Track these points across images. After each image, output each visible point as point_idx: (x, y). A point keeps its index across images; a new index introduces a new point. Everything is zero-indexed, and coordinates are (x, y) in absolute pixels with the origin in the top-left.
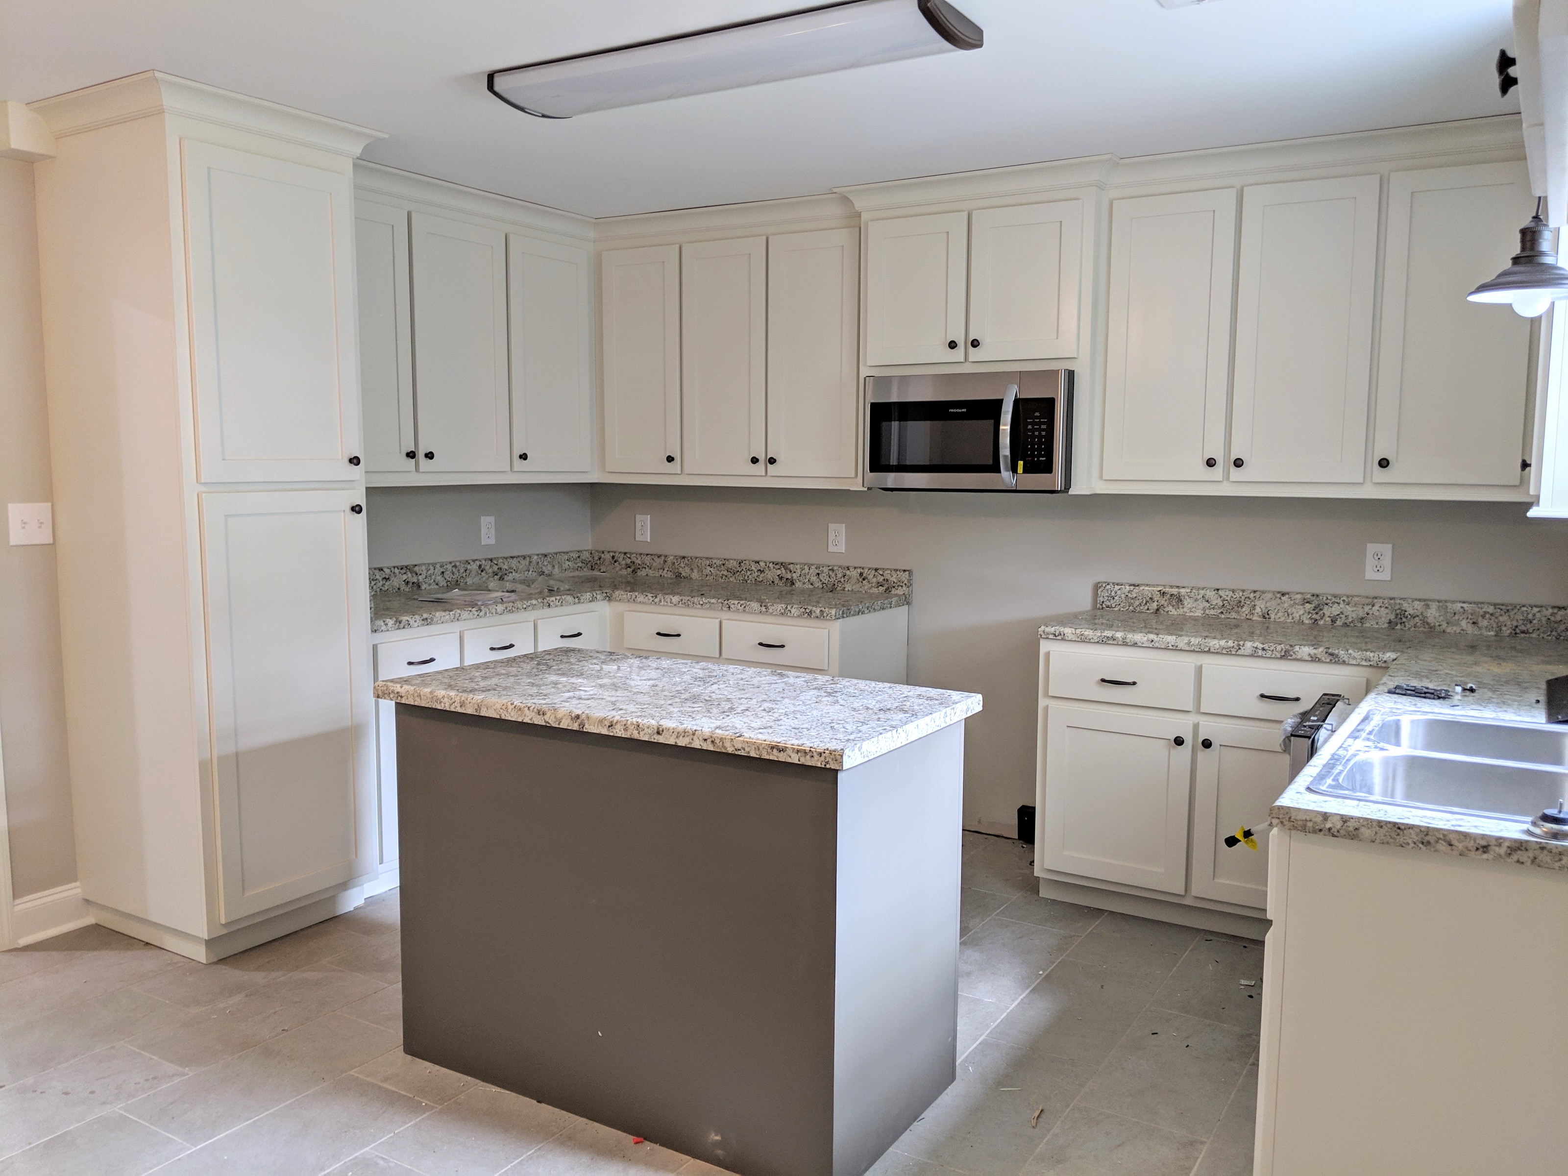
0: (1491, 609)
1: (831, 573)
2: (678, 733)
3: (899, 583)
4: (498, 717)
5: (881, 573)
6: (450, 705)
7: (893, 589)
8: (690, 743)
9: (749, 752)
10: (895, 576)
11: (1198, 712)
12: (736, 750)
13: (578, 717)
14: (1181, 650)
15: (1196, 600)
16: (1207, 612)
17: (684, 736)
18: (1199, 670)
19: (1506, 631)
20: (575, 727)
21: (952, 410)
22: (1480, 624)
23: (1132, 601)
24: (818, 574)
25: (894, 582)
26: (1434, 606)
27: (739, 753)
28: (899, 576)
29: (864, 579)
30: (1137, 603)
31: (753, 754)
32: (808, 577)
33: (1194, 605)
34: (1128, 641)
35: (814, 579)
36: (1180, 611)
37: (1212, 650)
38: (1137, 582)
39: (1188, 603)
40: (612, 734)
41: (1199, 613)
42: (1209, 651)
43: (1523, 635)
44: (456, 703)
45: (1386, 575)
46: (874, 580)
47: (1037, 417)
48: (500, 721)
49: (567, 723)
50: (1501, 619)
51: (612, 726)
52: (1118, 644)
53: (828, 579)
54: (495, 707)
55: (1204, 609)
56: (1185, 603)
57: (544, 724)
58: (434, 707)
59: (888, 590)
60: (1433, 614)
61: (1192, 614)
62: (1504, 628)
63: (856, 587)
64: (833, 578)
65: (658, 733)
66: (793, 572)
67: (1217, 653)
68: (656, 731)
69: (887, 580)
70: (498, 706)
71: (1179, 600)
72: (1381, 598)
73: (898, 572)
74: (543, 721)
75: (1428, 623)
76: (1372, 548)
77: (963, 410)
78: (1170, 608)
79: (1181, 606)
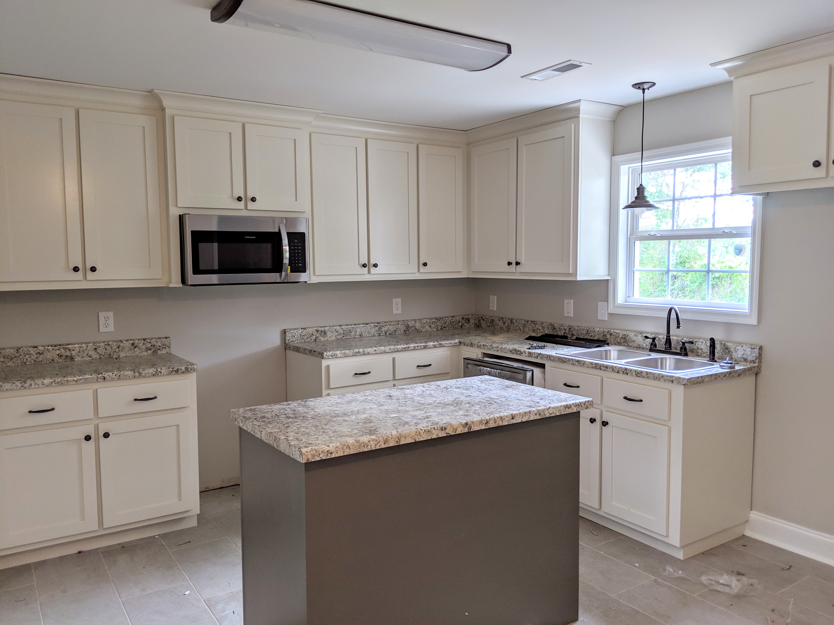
0: (434, 320)
1: (107, 347)
2: (523, 415)
3: (163, 347)
4: (414, 441)
5: (149, 341)
6: (376, 445)
7: (159, 351)
8: (529, 418)
9: (556, 414)
10: (159, 342)
11: (394, 379)
12: (550, 414)
13: (466, 424)
14: (387, 352)
15: (332, 332)
16: (337, 337)
17: (525, 416)
18: (394, 359)
19: (439, 328)
20: (466, 430)
21: (247, 237)
22: (432, 327)
23: (303, 337)
24: (96, 349)
25: (159, 346)
26: (418, 322)
27: (552, 415)
28: (163, 342)
29: (135, 347)
30: (306, 337)
31: (558, 414)
32: (86, 352)
33: (331, 335)
34: (365, 352)
35: (92, 353)
36: (326, 339)
37: (399, 350)
38: (304, 327)
39: (329, 334)
40: (487, 427)
41: (334, 338)
42: (398, 351)
43: (444, 329)
44: (380, 443)
45: (400, 311)
46: (144, 347)
47: (296, 243)
48: (416, 443)
49: (460, 430)
50: (437, 323)
51: (487, 422)
52: (361, 355)
53: (104, 351)
54: (411, 436)
55: (336, 336)
56: (328, 334)
57: (446, 435)
58: (362, 451)
59: (155, 352)
60: (418, 325)
61: (331, 339)
62: (439, 327)
63: (129, 354)
64: (109, 350)
65: (513, 418)
66: (72, 350)
67: (401, 351)
68: (511, 418)
69: (154, 345)
70: (413, 434)
71: (325, 333)
72: (400, 321)
73: (162, 339)
74: (445, 433)
75: (416, 329)
76: (395, 300)
77: (253, 237)
78: (321, 337)
79: (326, 336)
